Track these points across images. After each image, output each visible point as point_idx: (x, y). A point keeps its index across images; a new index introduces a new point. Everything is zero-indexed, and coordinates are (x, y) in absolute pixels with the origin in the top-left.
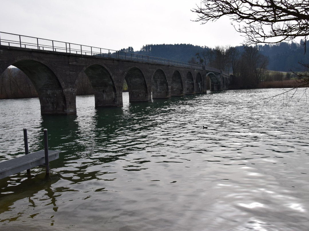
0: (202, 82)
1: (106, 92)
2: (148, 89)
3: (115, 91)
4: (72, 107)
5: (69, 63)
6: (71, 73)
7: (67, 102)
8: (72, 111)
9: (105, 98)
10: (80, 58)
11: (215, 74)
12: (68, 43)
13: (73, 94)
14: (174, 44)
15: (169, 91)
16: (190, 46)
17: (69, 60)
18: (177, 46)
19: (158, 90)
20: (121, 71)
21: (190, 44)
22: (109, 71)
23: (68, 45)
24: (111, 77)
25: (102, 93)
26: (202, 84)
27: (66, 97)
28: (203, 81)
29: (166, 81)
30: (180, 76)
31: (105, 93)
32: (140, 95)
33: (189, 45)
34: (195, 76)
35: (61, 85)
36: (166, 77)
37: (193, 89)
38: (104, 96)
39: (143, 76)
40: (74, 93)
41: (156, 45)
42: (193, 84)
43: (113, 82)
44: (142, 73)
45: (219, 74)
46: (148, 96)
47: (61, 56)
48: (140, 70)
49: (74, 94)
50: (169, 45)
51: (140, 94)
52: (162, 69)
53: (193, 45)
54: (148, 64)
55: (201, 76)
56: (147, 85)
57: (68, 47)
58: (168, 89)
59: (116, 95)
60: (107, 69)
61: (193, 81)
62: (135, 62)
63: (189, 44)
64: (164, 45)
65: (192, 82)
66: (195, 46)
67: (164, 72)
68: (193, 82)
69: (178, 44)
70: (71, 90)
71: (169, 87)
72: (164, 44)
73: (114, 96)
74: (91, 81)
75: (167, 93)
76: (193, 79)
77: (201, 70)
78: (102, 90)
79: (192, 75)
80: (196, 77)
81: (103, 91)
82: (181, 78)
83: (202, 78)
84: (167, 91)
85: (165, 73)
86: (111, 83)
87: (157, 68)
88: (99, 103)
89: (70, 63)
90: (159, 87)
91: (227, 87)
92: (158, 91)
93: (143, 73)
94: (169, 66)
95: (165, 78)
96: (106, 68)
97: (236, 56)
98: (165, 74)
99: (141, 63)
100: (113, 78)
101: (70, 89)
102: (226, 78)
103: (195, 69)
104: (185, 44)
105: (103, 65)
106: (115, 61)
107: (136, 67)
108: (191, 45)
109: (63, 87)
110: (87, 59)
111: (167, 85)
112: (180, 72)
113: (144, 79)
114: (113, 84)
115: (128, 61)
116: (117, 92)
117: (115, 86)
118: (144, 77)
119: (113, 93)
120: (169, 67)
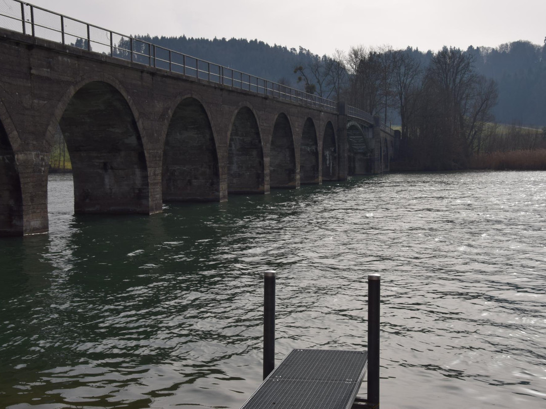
0: (335, 150)
1: (112, 168)
2: (219, 165)
3: (144, 167)
4: (38, 211)
5: (31, 69)
6: (36, 101)
7: (23, 196)
8: (36, 223)
9: (108, 187)
10: (60, 58)
11: (362, 126)
12: (28, 4)
13: (40, 171)
14: (211, 39)
15: (265, 172)
16: (257, 47)
17: (31, 59)
18: (220, 44)
19: (234, 168)
20: (159, 106)
21: (258, 41)
22: (130, 104)
23: (27, 9)
24: (134, 123)
25: (100, 171)
26: (336, 155)
27: (22, 180)
28: (339, 146)
29: (260, 142)
30: (290, 129)
31: (110, 171)
32: (195, 183)
33: (254, 43)
34: (320, 132)
35: (10, 140)
36: (260, 130)
37: (315, 168)
38: (107, 180)
39: (210, 124)
40: (42, 166)
41: (160, 38)
42: (316, 154)
43: (139, 138)
44: (207, 117)
45: (371, 126)
46: (219, 185)
47: (8, 46)
48: (201, 106)
49: (43, 169)
50: (198, 40)
51: (196, 178)
52: (251, 107)
53: (267, 45)
54: (222, 89)
55: (335, 131)
56: (218, 151)
57: (28, 17)
58: (262, 164)
59: (145, 177)
60: (126, 98)
61: (316, 144)
62: (192, 82)
63: (256, 40)
64: (183, 39)
65: (314, 148)
66: (273, 46)
67: (256, 116)
68: (316, 149)
69: (224, 39)
70: (37, 156)
71: (264, 159)
72: (184, 37)
73: (138, 181)
74: (67, 134)
75: (260, 178)
76: (318, 139)
77: (335, 114)
78: (102, 161)
79: (316, 127)
80: (322, 133)
81: (105, 164)
82: (292, 136)
83: (336, 137)
84: (260, 172)
85: (257, 120)
86: (132, 140)
87: (240, 104)
88: (87, 201)
89: (33, 71)
90: (235, 159)
91: (386, 167)
92: (232, 172)
93: (210, 118)
94: (266, 98)
95: (258, 134)
96: (124, 94)
97: (413, 78)
98: (258, 122)
99: (204, 85)
100: (140, 125)
101: (34, 153)
102: (386, 140)
103: (321, 111)
104: (245, 41)
105: (118, 86)
106: (145, 75)
107: (194, 96)
108: (262, 43)
109: (15, 146)
110: (76, 62)
111: (261, 155)
112: (289, 118)
113: (212, 134)
114: (141, 144)
115: (177, 78)
116: (149, 169)
117: (145, 152)
118: (210, 128)
119: (138, 172)
120: (267, 101)
